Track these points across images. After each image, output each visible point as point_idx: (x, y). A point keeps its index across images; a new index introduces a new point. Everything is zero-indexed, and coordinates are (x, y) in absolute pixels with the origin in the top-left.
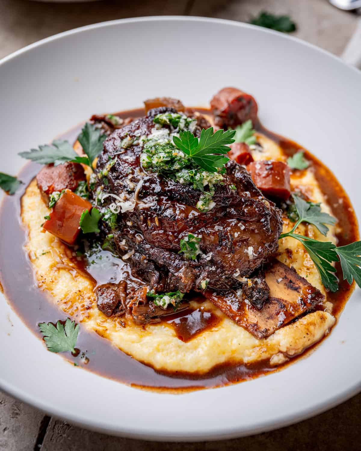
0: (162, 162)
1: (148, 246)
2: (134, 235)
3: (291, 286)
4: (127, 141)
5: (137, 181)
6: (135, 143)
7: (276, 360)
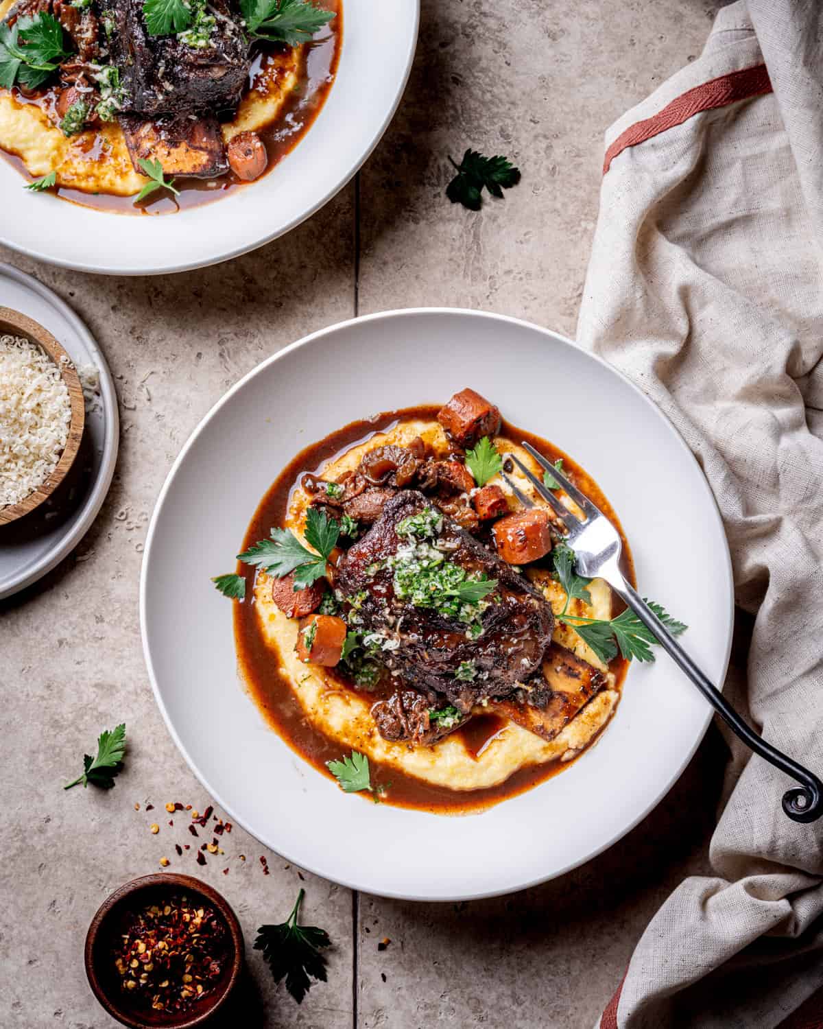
3: (571, 673)
5: (396, 615)
6: (383, 567)
7: (567, 756)
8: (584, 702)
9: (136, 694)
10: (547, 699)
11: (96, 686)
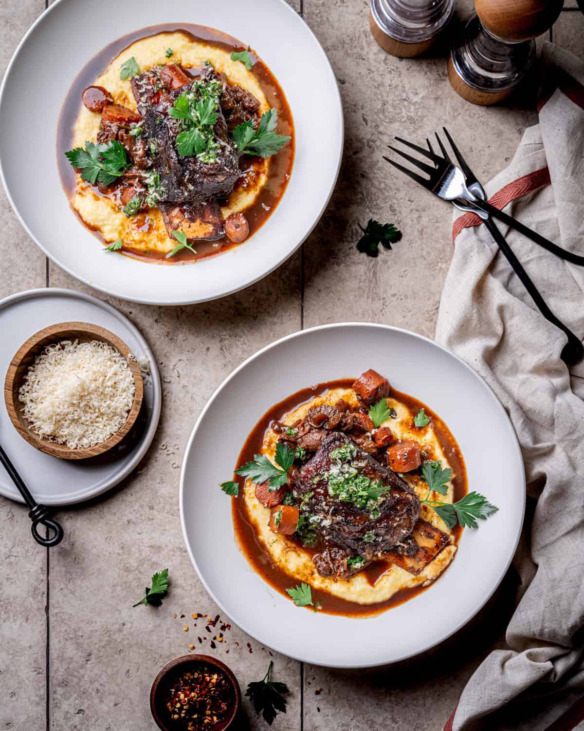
3: (429, 536)
7: (426, 583)
8: (437, 552)
9: (174, 551)
10: (415, 551)
11: (150, 547)
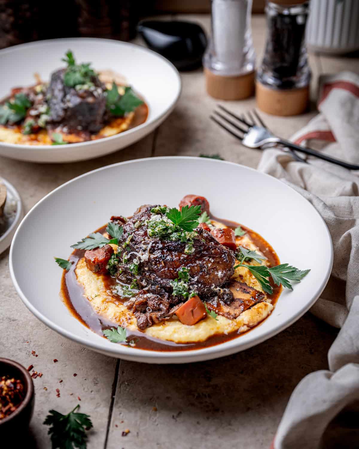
0: (161, 230)
1: (159, 279)
2: (150, 275)
3: (245, 291)
4: (137, 224)
5: (149, 244)
6: (143, 224)
7: (243, 329)
